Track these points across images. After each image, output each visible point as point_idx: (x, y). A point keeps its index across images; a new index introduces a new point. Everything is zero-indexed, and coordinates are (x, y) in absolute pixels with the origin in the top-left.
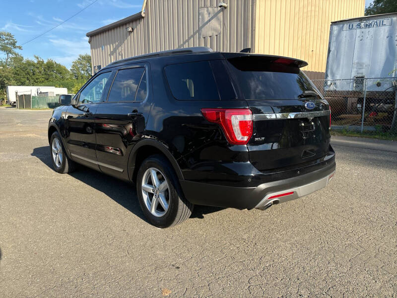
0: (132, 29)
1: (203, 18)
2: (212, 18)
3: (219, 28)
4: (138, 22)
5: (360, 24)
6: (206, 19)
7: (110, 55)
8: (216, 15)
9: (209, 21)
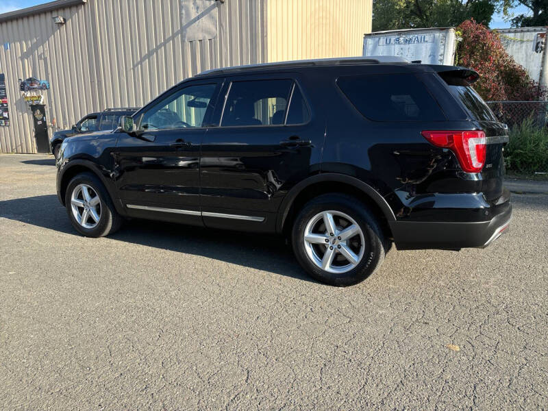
0: (64, 20)
1: (188, 14)
2: (202, 15)
3: (214, 29)
4: (74, 9)
5: (399, 38)
6: (194, 15)
7: (22, 59)
8: (207, 11)
9: (198, 18)
